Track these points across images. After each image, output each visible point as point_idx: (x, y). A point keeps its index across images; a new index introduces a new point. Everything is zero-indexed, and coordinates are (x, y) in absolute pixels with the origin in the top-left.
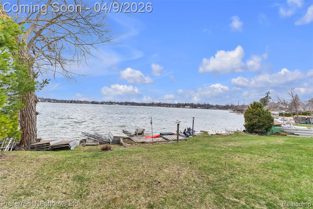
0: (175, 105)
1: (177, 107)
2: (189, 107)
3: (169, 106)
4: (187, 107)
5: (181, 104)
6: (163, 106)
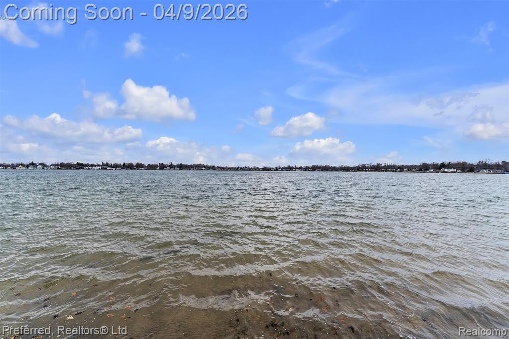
0: (415, 167)
1: (420, 171)
2: (452, 170)
3: (399, 170)
4: (446, 170)
5: (431, 165)
6: (386, 171)
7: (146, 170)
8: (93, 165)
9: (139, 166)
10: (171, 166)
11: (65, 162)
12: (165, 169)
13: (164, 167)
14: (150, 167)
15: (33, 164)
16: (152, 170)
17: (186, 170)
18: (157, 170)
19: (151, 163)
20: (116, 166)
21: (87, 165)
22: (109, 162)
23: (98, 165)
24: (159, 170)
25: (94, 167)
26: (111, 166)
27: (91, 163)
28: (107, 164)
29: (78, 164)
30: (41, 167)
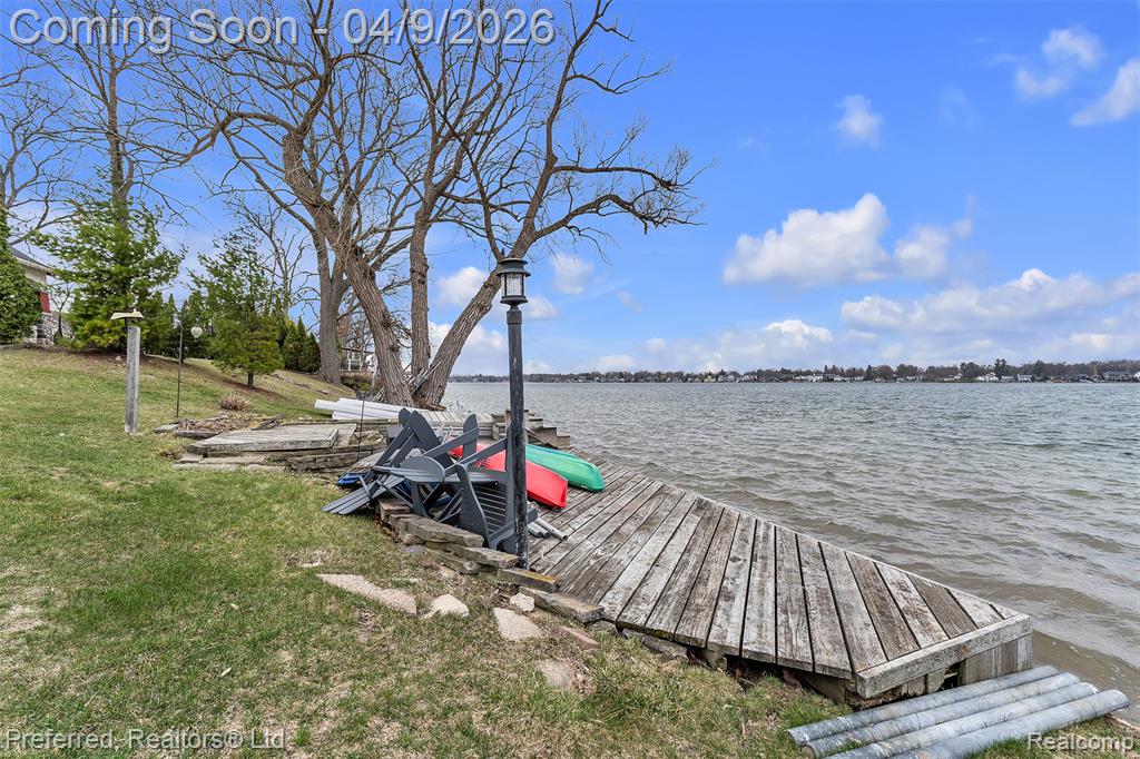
7: (923, 381)
8: (808, 373)
9: (906, 373)
10: (1002, 370)
11: (764, 369)
12: (980, 378)
13: (977, 375)
14: (936, 375)
15: (723, 373)
16: (942, 381)
17: (1058, 380)
18: (955, 381)
19: (937, 364)
20: (852, 374)
21: (799, 373)
22: (839, 366)
23: (818, 373)
24: (961, 381)
25: (810, 377)
26: (842, 374)
27: (804, 370)
28: (834, 371)
29: (783, 371)
30: (732, 377)
